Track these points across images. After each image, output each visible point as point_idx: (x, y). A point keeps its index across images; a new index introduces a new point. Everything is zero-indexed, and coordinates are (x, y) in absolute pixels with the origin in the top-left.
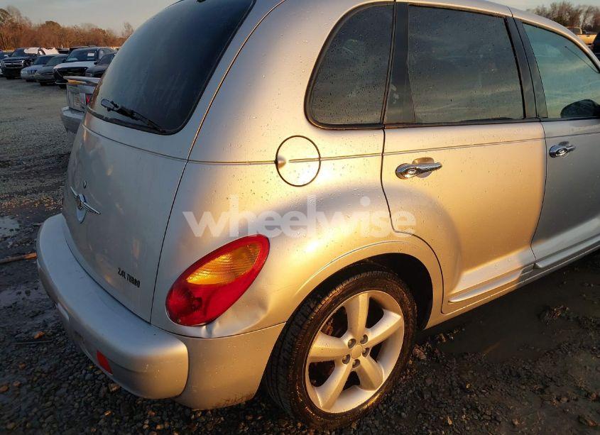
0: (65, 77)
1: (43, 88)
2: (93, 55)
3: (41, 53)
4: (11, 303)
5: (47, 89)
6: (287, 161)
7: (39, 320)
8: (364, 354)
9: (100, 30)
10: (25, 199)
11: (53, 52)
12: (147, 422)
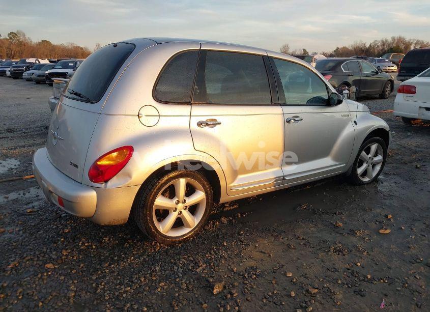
0: (52, 78)
1: (37, 85)
2: (72, 64)
3: (37, 62)
4: (15, 198)
5: (40, 86)
6: (144, 115)
7: (30, 205)
8: (185, 209)
9: (79, 47)
10: (23, 150)
11: (45, 62)
12: (81, 242)
